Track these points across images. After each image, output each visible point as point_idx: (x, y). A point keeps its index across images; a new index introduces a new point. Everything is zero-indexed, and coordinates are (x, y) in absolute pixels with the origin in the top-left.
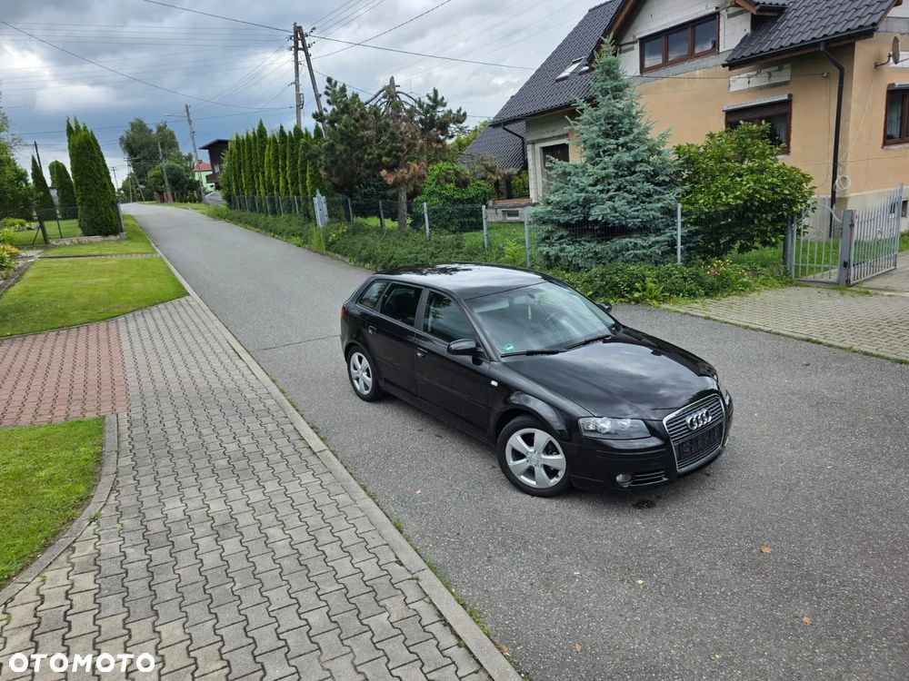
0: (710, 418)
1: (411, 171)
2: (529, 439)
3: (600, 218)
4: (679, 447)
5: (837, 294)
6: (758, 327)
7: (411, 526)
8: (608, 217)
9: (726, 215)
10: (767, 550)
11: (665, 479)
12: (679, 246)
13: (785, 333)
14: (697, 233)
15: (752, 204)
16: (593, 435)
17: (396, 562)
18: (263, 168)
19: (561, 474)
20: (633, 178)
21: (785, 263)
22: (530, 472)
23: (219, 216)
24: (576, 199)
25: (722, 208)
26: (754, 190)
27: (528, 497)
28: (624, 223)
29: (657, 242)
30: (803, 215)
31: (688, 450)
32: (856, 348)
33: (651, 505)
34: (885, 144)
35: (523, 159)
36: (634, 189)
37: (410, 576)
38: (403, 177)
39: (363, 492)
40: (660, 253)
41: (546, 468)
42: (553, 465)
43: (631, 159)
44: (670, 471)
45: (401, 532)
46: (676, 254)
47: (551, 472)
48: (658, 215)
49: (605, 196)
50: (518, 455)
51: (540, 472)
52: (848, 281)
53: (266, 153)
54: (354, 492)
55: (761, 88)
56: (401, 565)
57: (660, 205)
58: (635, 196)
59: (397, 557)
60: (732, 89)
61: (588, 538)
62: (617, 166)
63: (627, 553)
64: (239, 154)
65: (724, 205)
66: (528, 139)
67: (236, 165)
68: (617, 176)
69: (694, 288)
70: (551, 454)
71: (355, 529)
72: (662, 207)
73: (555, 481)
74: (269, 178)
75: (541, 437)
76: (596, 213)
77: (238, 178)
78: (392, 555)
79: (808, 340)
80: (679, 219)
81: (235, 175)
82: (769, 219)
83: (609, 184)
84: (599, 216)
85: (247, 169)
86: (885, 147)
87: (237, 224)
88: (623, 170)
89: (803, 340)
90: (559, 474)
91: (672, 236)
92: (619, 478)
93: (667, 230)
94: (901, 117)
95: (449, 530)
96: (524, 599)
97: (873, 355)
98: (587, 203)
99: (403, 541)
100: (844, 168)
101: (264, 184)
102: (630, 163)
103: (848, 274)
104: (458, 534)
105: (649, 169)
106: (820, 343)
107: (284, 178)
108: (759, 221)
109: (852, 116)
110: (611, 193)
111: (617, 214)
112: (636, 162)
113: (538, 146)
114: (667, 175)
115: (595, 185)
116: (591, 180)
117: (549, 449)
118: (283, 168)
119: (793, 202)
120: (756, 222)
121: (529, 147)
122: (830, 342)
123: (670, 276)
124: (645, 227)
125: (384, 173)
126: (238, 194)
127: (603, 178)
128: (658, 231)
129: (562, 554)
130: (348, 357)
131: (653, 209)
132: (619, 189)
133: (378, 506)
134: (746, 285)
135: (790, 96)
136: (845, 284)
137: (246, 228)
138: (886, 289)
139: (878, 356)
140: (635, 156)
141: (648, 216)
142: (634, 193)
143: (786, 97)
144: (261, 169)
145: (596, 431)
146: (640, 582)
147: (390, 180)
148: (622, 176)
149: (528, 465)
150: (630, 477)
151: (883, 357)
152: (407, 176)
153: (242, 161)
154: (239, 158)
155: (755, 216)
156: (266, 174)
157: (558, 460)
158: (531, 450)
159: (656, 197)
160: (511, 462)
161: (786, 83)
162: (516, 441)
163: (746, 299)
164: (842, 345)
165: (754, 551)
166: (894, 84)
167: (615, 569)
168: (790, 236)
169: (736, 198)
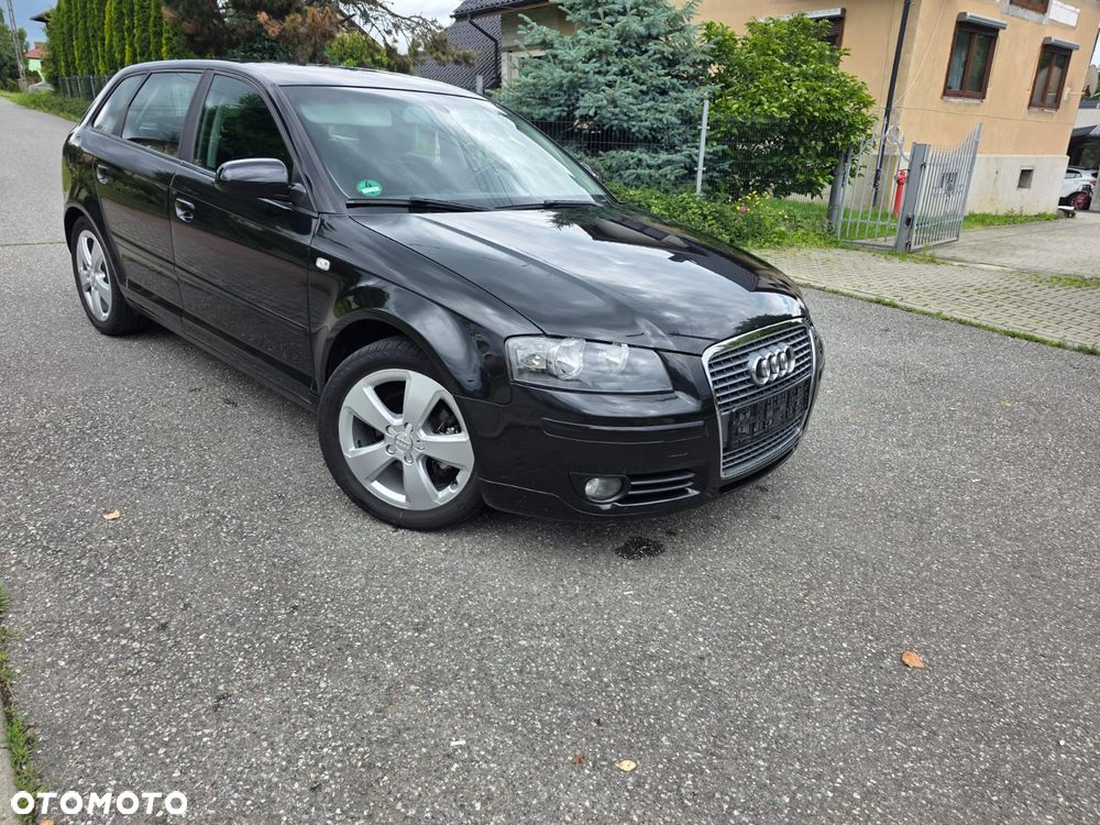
0: (793, 364)
1: (309, 20)
2: (392, 395)
3: (591, 113)
4: (731, 421)
5: (896, 260)
6: (806, 282)
8: (604, 112)
9: (764, 133)
10: (915, 660)
11: (693, 493)
12: (701, 168)
13: (845, 291)
14: (724, 156)
15: (801, 122)
16: (540, 381)
18: (103, 32)
19: (463, 478)
20: (644, 59)
21: (829, 216)
22: (393, 473)
23: (35, 103)
24: (558, 81)
25: (762, 120)
26: (807, 99)
27: (386, 530)
28: (625, 125)
29: (669, 162)
30: (862, 149)
31: (746, 430)
32: (946, 313)
33: (655, 549)
34: (945, 94)
35: (496, 72)
36: (643, 76)
38: (295, 29)
40: (673, 178)
41: (431, 464)
42: (446, 458)
43: (642, 30)
44: (705, 476)
46: (694, 179)
47: (441, 474)
48: (674, 120)
49: (601, 79)
50: (368, 434)
51: (417, 472)
52: (908, 245)
53: (108, 7)
57: (677, 106)
58: (644, 88)
61: (506, 631)
62: (624, 37)
63: (597, 676)
64: (70, 11)
65: (766, 116)
66: (504, 44)
67: (66, 27)
68: (620, 54)
69: (716, 231)
70: (444, 431)
72: (680, 111)
73: (449, 493)
74: (111, 47)
75: (422, 390)
76: (587, 103)
77: (68, 50)
79: (878, 302)
80: (704, 127)
81: (64, 45)
82: (819, 149)
83: (608, 64)
84: (590, 108)
85: (81, 34)
86: (945, 98)
87: (58, 115)
88: (630, 46)
89: (871, 301)
90: (458, 478)
91: (690, 156)
92: (592, 487)
93: (684, 147)
94: (966, 62)
95: (142, 615)
97: (971, 324)
98: (574, 88)
100: (898, 116)
101: (103, 57)
102: (641, 37)
103: (909, 236)
104: (164, 627)
105: (667, 50)
106: (895, 306)
107: (131, 45)
108: (806, 150)
109: (915, 46)
110: (610, 78)
111: (617, 110)
112: (650, 37)
114: (691, 64)
115: (588, 60)
116: (584, 51)
117: (438, 419)
118: (130, 30)
119: (852, 128)
120: (802, 151)
121: (504, 56)
122: (909, 306)
123: (685, 210)
124: (655, 140)
125: (263, 17)
126: (68, 74)
127: (600, 52)
128: (671, 148)
129: (430, 680)
131: (669, 111)
132: (622, 73)
134: (782, 235)
135: (844, 11)
136: (904, 250)
137: (69, 119)
138: (953, 259)
139: (978, 326)
140: (648, 27)
141: (661, 120)
142: (643, 84)
143: (837, 12)
144: (99, 33)
145: (546, 372)
146: (628, 765)
147: (274, 30)
148: (626, 55)
149: (388, 456)
150: (616, 485)
151: (985, 328)
152: (302, 30)
153: (73, 22)
154: (70, 18)
155: (801, 142)
156: (106, 42)
157: (455, 445)
158: (397, 421)
159: (672, 94)
160: (350, 450)
162: (363, 398)
163: (783, 254)
164: (926, 309)
165: (888, 661)
166: (965, 14)
167: (565, 721)
168: (841, 177)
169: (781, 108)
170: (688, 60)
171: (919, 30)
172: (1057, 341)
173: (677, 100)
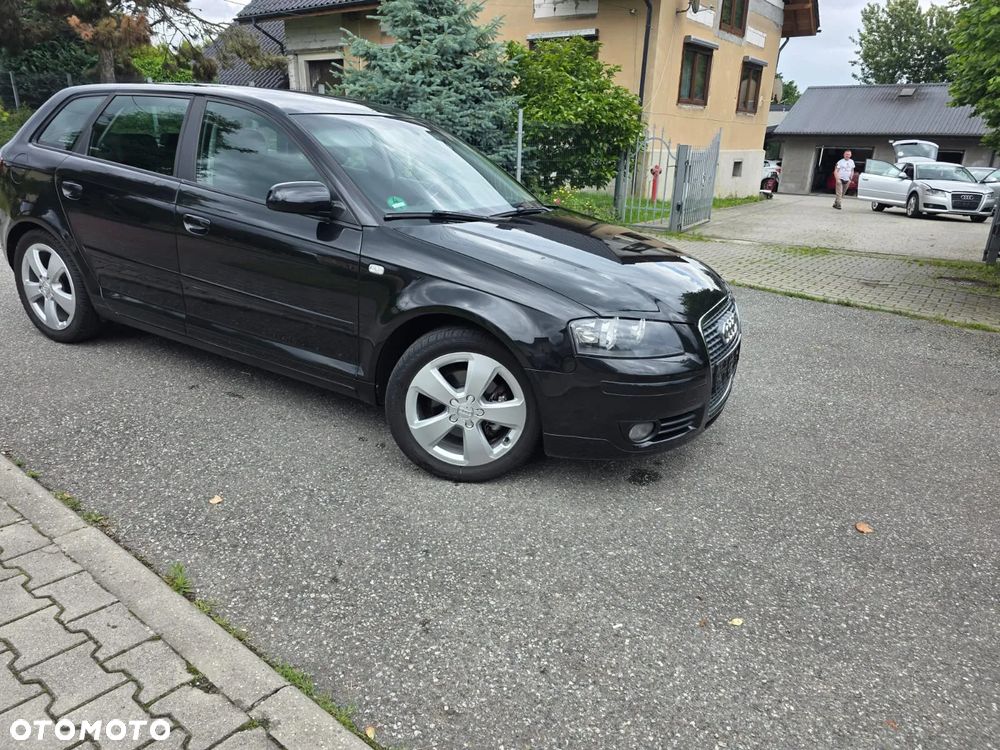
1: (124, 25)
2: (454, 374)
4: (715, 372)
7: (213, 581)
10: (864, 528)
11: (692, 429)
15: (592, 127)
17: (193, 683)
19: (514, 436)
20: (460, 72)
21: (615, 204)
22: (454, 439)
24: (388, 89)
25: (562, 126)
26: (595, 109)
30: (637, 149)
31: (720, 379)
34: (679, 101)
36: (462, 87)
37: (241, 719)
38: (110, 33)
39: (72, 516)
41: (485, 425)
42: (500, 420)
43: (457, 47)
44: (701, 416)
45: (190, 597)
47: (494, 432)
48: (491, 125)
49: (427, 89)
50: (429, 407)
51: (474, 436)
52: (680, 226)
54: (45, 517)
55: (568, 18)
56: (209, 688)
57: (492, 113)
58: (463, 97)
59: (191, 669)
60: (536, 16)
62: (442, 52)
63: (676, 568)
65: (565, 122)
68: (441, 67)
71: (55, 610)
72: (494, 117)
75: (481, 367)
78: (178, 665)
80: (520, 131)
82: (605, 149)
83: (431, 76)
86: (680, 105)
88: (447, 60)
90: (511, 435)
91: (506, 156)
92: (635, 431)
93: (501, 148)
94: (691, 77)
95: (312, 575)
96: (548, 716)
97: (759, 289)
99: (200, 620)
100: (647, 120)
102: (456, 52)
103: (680, 219)
104: (335, 580)
105: (478, 65)
108: (596, 151)
109: (656, 63)
110: (434, 88)
111: (443, 117)
112: (463, 53)
113: (303, 59)
114: (498, 77)
115: (413, 71)
116: (409, 64)
117: (497, 389)
119: (629, 132)
120: (592, 151)
121: (290, 58)
125: (74, 20)
127: (422, 65)
130: (15, 259)
131: (485, 117)
132: (443, 84)
133: (117, 541)
135: (597, 31)
136: (677, 231)
138: (714, 237)
139: (764, 290)
140: (461, 44)
141: (480, 125)
142: (461, 94)
143: (592, 32)
145: (595, 346)
146: (737, 622)
147: (87, 32)
148: (445, 68)
149: (452, 423)
150: (650, 427)
151: (770, 291)
152: (117, 34)
155: (592, 144)
158: (460, 394)
159: (486, 102)
160: (415, 423)
161: (593, 16)
162: (429, 379)
165: (849, 531)
166: (689, 37)
168: (622, 172)
169: (577, 115)
170: (495, 73)
171: (658, 49)
172: (822, 298)
173: (490, 108)
